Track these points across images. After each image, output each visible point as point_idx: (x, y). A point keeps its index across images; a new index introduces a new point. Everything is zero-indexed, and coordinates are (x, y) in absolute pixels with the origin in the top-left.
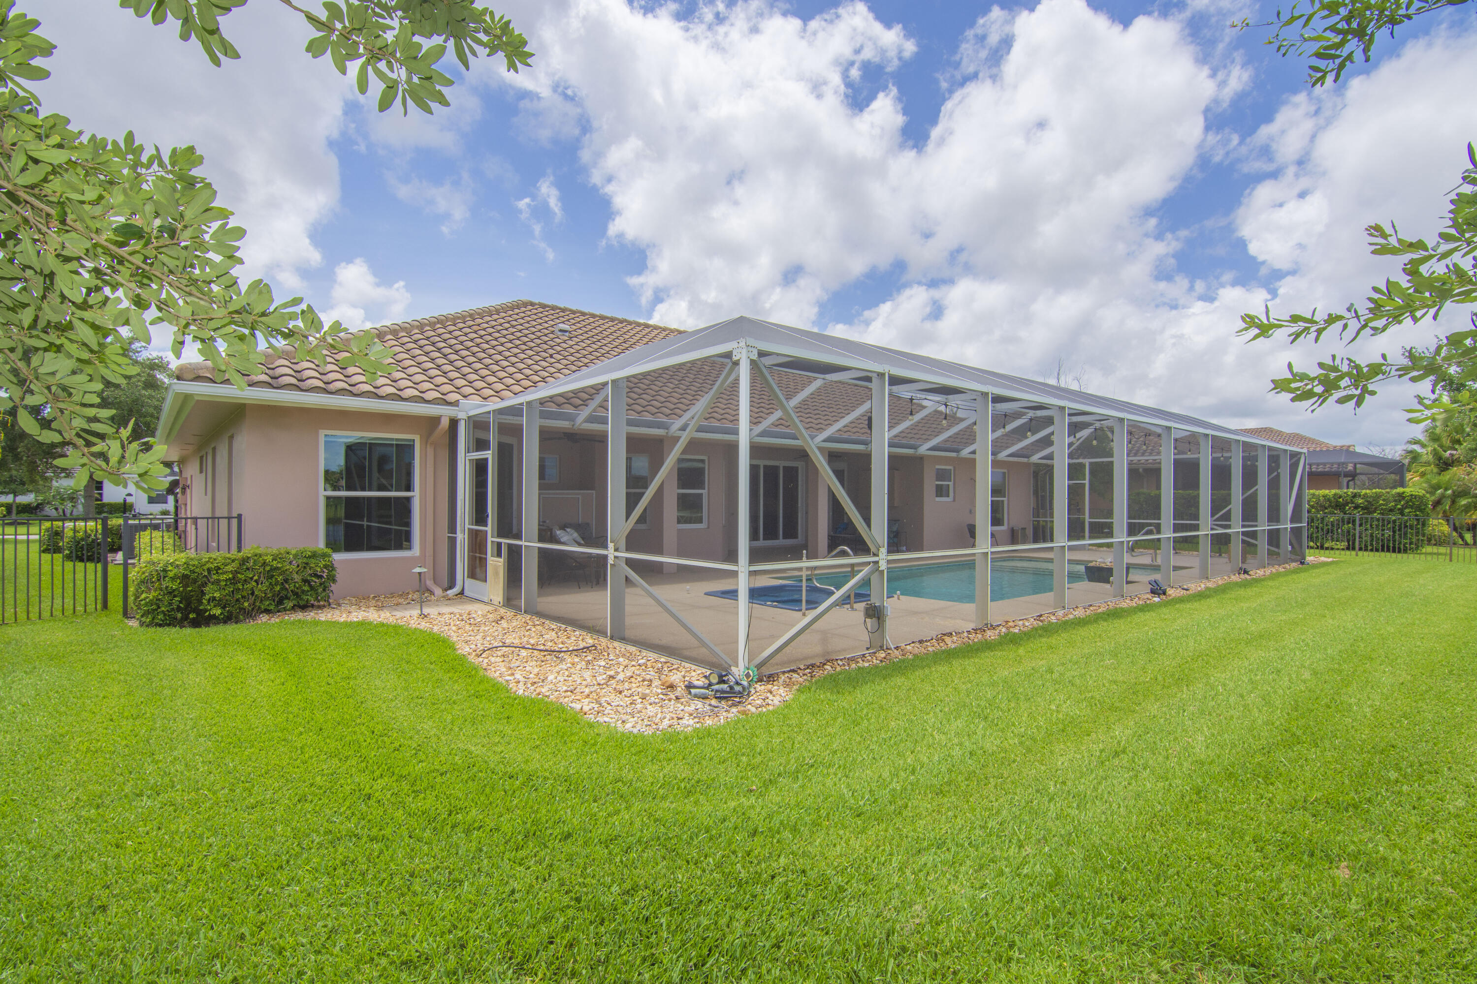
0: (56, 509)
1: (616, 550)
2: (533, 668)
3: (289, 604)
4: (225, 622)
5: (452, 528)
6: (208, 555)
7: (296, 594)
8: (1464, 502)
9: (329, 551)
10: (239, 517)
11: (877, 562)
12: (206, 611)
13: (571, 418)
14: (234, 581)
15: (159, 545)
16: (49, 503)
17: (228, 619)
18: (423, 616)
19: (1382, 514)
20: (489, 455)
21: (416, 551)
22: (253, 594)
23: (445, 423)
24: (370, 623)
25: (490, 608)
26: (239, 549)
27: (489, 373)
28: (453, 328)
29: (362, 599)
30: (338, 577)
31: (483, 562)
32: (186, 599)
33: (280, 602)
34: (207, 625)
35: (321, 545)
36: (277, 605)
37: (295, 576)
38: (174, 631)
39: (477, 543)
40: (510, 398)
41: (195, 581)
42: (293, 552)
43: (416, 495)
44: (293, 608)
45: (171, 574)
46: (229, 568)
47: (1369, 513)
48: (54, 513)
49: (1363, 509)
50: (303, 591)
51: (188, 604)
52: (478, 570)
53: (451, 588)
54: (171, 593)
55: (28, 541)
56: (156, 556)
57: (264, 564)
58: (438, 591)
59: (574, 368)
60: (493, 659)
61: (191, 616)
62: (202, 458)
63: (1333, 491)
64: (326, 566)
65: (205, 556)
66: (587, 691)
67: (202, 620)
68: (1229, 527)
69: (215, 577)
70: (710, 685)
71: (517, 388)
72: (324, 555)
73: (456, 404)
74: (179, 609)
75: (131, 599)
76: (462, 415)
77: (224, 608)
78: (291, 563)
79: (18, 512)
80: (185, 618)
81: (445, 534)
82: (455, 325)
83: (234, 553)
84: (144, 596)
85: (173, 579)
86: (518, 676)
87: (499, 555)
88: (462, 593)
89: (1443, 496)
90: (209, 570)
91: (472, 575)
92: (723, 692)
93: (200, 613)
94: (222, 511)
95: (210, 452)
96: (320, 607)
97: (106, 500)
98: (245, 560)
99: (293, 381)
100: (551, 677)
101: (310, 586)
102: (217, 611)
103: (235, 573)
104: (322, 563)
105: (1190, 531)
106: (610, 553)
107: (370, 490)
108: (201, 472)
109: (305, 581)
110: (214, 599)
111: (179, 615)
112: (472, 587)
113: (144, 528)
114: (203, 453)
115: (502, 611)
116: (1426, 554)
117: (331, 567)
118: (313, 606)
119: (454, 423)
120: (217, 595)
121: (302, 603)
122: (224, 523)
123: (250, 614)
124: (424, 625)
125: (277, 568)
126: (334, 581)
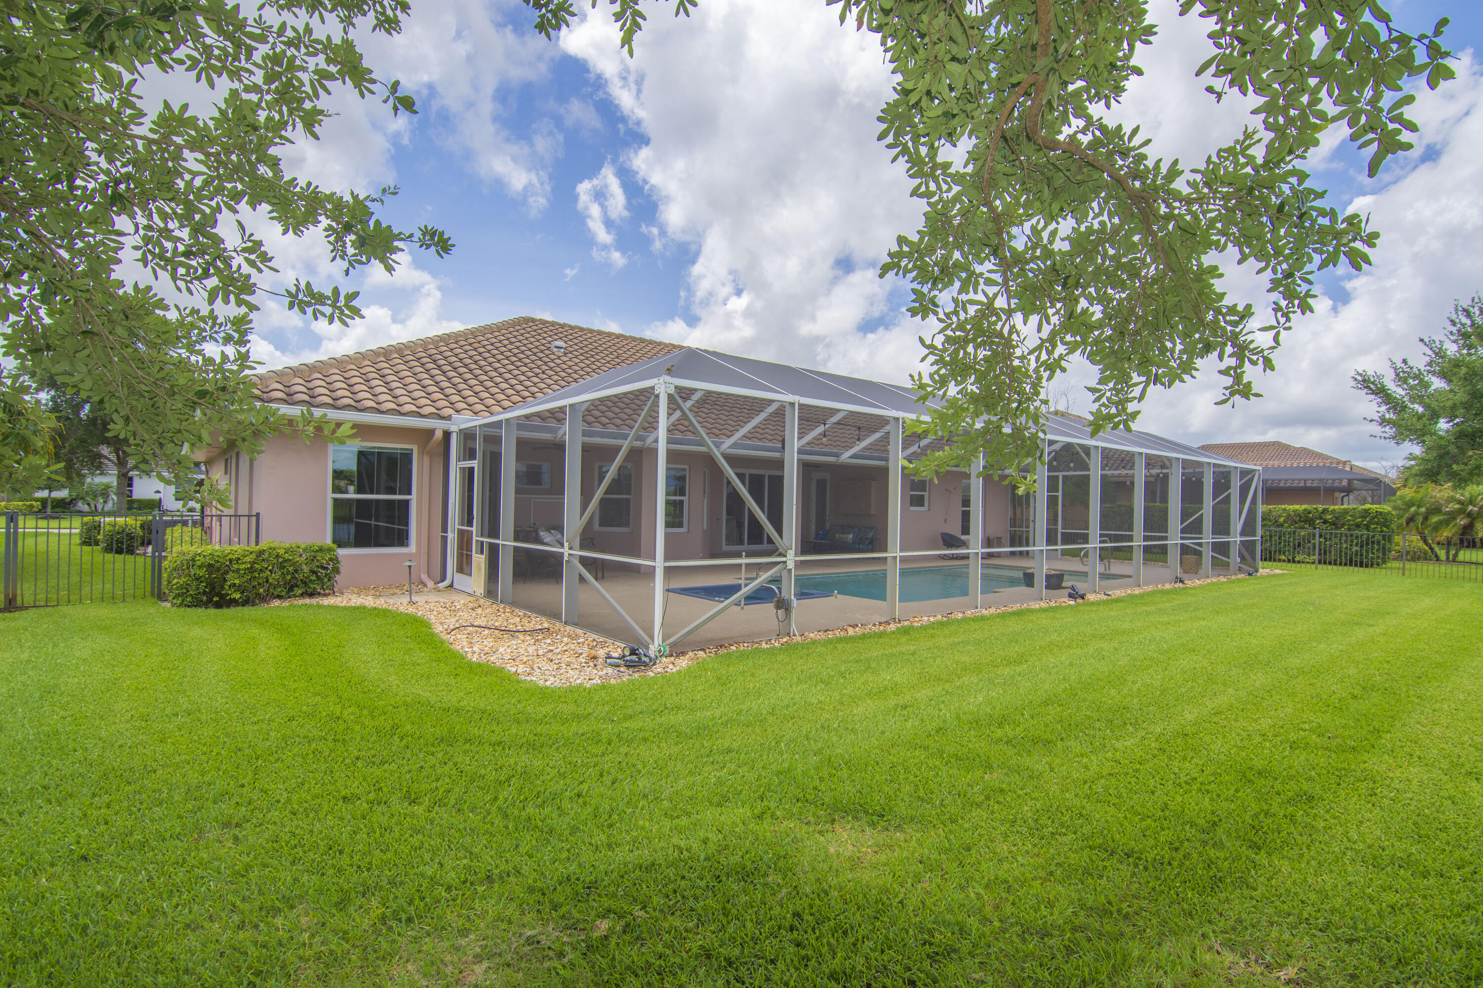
0: (89, 504)
1: (570, 548)
2: (489, 643)
3: (299, 592)
4: (243, 605)
5: (445, 529)
6: (230, 548)
7: (305, 583)
8: (1435, 519)
9: (335, 546)
10: (258, 515)
11: (785, 562)
12: (228, 595)
13: (554, 431)
14: (251, 570)
15: (188, 539)
16: (82, 498)
17: (246, 602)
18: (412, 603)
19: (1349, 529)
20: (475, 464)
21: (412, 548)
22: (267, 581)
23: (439, 434)
24: (365, 607)
25: (472, 599)
26: (257, 543)
27: (483, 389)
28: (455, 346)
29: (362, 589)
30: (342, 569)
31: (469, 557)
32: (211, 585)
33: (291, 589)
34: (228, 606)
35: (328, 541)
36: (288, 592)
37: (304, 567)
38: (200, 611)
39: (464, 541)
40: (499, 413)
41: (219, 569)
42: (303, 546)
43: (413, 498)
44: (302, 595)
45: (199, 563)
46: (248, 559)
47: (1337, 528)
48: (86, 508)
49: (1331, 524)
50: (311, 581)
51: (213, 589)
52: (465, 566)
53: (443, 581)
54: (198, 579)
55: (70, 534)
56: (186, 548)
57: (278, 556)
58: (430, 584)
59: (563, 383)
60: (459, 636)
61: (215, 599)
62: (226, 460)
63: (1304, 507)
64: (331, 559)
65: (228, 548)
66: (525, 659)
67: (224, 603)
68: (1166, 538)
69: (236, 566)
70: (624, 656)
71: (507, 404)
72: (330, 550)
73: (449, 418)
74: (204, 593)
75: (164, 583)
76: (454, 428)
77: (242, 593)
78: (301, 556)
79: (53, 507)
80: (210, 601)
81: (438, 533)
82: (456, 342)
83: (253, 547)
84: (175, 581)
85: (200, 567)
86: (475, 649)
87: (482, 553)
88: (451, 586)
89: (1416, 514)
90: (231, 561)
91: (460, 570)
92: (631, 661)
93: (222, 597)
94: (243, 510)
95: (234, 455)
96: (325, 595)
97: (136, 496)
98: (261, 553)
99: (306, 398)
100: (501, 650)
101: (318, 577)
102: (237, 596)
103: (253, 563)
104: (327, 557)
105: (1122, 541)
106: (566, 551)
107: (378, 493)
108: (226, 473)
109: (314, 572)
110: (234, 585)
111: (205, 598)
112: (460, 580)
113: (173, 524)
114: (228, 456)
115: (482, 601)
116: (1391, 568)
117: (335, 560)
118: (319, 594)
119: (447, 435)
120: (237, 582)
121: (309, 591)
122: (244, 520)
123: (264, 599)
124: (411, 610)
125: (289, 560)
126: (338, 572)
